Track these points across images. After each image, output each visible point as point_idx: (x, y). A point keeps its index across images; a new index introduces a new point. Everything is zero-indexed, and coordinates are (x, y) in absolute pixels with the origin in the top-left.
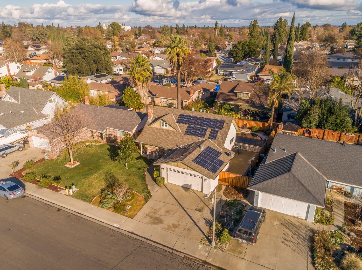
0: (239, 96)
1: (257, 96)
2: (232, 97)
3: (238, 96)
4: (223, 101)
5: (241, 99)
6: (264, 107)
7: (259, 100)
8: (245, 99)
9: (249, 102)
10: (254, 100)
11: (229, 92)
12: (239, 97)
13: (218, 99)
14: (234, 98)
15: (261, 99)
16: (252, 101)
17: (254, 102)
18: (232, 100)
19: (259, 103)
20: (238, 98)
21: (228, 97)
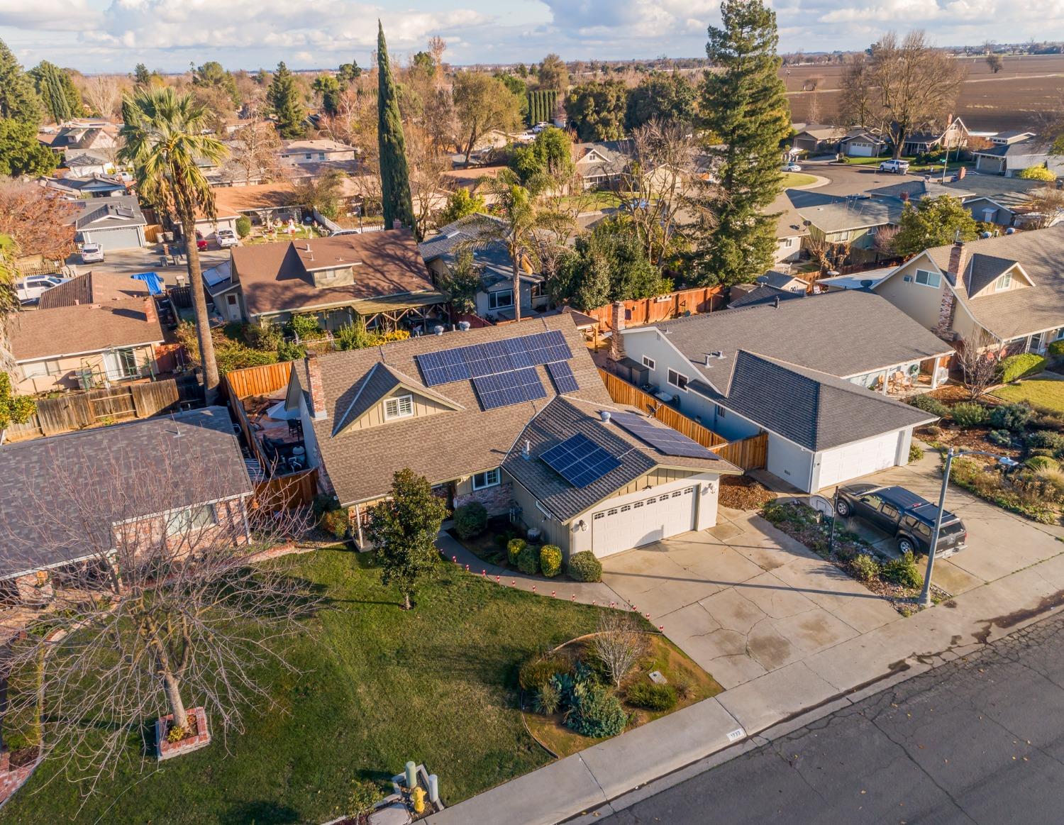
0: (324, 281)
1: (371, 270)
2: (300, 291)
3: (319, 282)
4: (279, 309)
5: (333, 290)
6: (410, 295)
7: (382, 278)
8: (343, 288)
9: (359, 290)
10: (372, 284)
11: (279, 278)
12: (323, 284)
13: (259, 306)
14: (310, 291)
15: (387, 275)
16: (367, 286)
17: (374, 288)
18: (305, 299)
19: (392, 286)
20: (319, 287)
21: (288, 295)
